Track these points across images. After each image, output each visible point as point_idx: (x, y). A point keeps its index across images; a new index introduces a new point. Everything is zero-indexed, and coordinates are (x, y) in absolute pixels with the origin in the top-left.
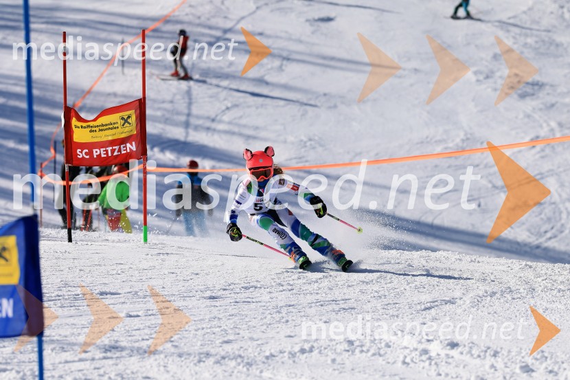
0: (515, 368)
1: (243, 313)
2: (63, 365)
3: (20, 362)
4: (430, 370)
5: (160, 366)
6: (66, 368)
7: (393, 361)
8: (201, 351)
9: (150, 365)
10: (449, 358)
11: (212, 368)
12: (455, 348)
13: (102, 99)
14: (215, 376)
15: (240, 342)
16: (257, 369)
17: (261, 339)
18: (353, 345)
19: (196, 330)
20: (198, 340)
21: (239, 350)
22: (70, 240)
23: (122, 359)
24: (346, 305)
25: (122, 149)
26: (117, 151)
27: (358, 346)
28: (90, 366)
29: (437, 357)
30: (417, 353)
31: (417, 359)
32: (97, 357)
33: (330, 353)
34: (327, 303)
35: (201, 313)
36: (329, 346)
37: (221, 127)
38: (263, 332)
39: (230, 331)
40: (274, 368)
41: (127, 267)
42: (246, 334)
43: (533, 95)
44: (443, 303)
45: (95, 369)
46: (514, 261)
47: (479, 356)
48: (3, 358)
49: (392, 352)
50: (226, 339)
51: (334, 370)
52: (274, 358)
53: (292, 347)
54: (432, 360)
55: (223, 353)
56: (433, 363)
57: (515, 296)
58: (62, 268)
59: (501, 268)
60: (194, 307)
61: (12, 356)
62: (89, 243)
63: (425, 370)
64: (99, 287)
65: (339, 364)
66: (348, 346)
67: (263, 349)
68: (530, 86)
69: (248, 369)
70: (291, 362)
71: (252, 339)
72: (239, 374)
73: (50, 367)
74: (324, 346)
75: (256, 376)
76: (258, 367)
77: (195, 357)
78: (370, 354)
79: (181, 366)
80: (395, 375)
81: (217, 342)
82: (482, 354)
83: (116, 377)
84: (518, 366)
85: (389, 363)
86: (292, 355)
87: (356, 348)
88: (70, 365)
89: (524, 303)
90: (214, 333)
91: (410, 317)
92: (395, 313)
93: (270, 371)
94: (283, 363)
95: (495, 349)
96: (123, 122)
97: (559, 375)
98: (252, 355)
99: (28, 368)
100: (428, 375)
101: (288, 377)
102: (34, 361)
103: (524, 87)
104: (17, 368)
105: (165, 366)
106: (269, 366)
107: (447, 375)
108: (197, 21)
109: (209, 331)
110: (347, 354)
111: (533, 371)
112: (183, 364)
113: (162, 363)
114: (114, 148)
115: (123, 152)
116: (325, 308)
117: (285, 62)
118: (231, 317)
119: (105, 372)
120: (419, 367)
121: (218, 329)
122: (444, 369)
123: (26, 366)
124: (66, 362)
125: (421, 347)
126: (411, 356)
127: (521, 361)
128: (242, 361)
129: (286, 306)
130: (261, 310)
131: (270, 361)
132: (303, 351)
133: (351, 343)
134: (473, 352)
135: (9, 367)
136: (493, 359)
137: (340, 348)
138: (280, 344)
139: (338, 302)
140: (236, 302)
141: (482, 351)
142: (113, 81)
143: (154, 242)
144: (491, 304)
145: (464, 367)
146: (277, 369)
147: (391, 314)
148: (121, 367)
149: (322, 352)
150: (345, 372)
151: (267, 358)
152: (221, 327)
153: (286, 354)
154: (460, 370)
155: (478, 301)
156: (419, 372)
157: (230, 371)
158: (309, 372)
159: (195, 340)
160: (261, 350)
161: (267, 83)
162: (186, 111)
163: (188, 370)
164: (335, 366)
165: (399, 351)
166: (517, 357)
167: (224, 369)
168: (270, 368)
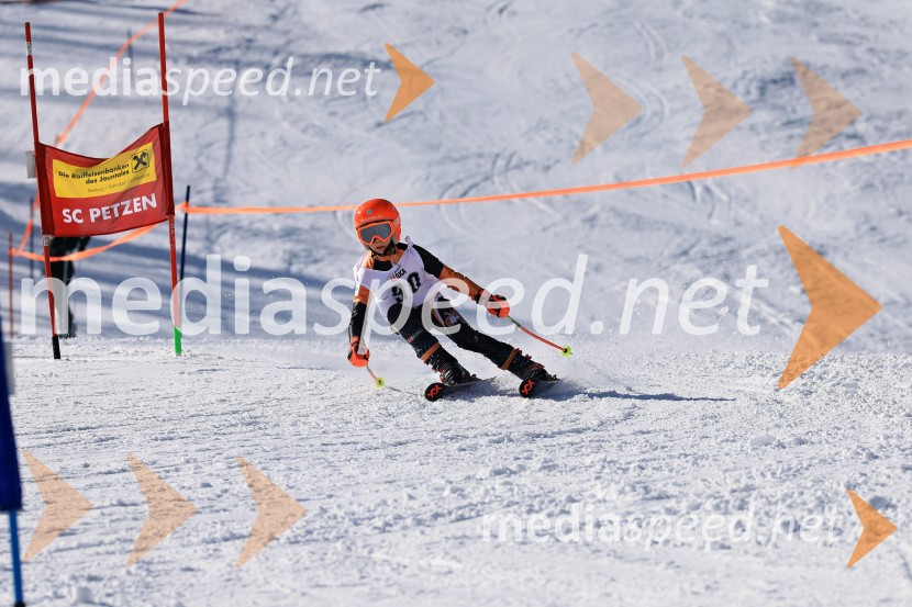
14: (298, 562)
16: (365, 546)
22: (57, 355)
25: (136, 205)
26: (127, 207)
40: (390, 544)
41: (151, 394)
58: (46, 401)
62: (89, 359)
70: (417, 533)
83: (139, 571)
88: (64, 554)
93: (382, 550)
96: (135, 162)
97: (845, 533)
102: (5, 552)
114: (123, 203)
115: (137, 210)
143: (193, 352)
146: (396, 546)
151: (380, 528)
153: (409, 521)
166: (778, 508)
167: (312, 549)
168: (384, 545)
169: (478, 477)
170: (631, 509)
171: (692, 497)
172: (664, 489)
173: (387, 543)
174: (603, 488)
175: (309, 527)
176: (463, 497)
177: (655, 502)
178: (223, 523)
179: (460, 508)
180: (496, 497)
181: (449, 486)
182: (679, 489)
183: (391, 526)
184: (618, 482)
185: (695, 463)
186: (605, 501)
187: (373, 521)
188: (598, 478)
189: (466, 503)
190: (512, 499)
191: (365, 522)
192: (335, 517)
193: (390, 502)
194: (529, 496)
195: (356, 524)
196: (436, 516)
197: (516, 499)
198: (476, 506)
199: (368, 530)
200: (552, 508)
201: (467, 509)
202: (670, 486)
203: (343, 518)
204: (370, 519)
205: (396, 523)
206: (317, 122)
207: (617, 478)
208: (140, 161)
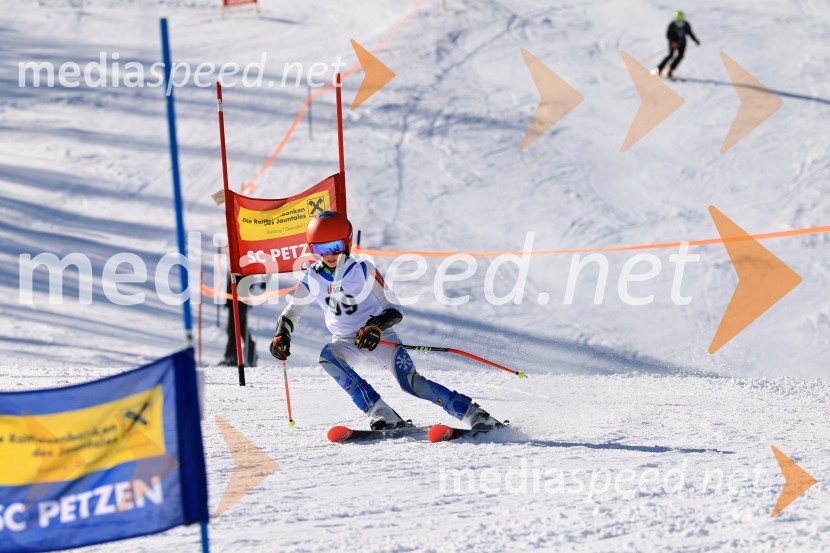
22: (242, 382)
56: (777, 544)
58: (232, 423)
62: (270, 386)
78: (684, 533)
96: (312, 208)
142: (297, 150)
169: (624, 498)
170: (765, 530)
171: (821, 520)
172: (795, 512)
174: (739, 510)
175: (470, 542)
176: (610, 516)
177: (787, 524)
178: (392, 537)
179: (608, 526)
180: (641, 517)
181: (597, 507)
182: (809, 512)
183: (544, 541)
184: (753, 505)
185: (824, 489)
186: (741, 522)
187: (528, 537)
188: (734, 501)
189: (613, 521)
190: (655, 519)
191: (522, 538)
192: (494, 533)
193: (544, 520)
194: (672, 517)
195: (513, 539)
196: (586, 533)
197: (659, 519)
198: (622, 524)
199: (524, 546)
200: (692, 528)
201: (614, 528)
202: (801, 508)
203: (501, 534)
204: (525, 535)
205: (550, 540)
206: (478, 174)
207: (752, 501)
208: (317, 206)
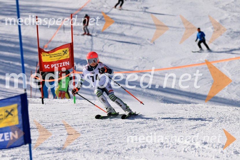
0: (231, 152)
1: (116, 132)
2: (41, 156)
3: (23, 155)
4: (195, 154)
5: (81, 155)
6: (42, 157)
7: (180, 151)
8: (99, 148)
9: (77, 155)
10: (203, 149)
11: (104, 155)
12: (206, 144)
13: (55, 44)
14: (105, 159)
15: (115, 144)
16: (122, 155)
17: (124, 142)
18: (163, 144)
19: (97, 140)
20: (97, 144)
21: (115, 147)
22: (43, 103)
23: (65, 153)
24: (160, 127)
25: (63, 64)
27: (165, 145)
28: (52, 156)
29: (198, 148)
30: (190, 147)
31: (190, 149)
32: (55, 152)
33: (153, 148)
34: (152, 127)
35: (99, 132)
36: (153, 145)
37: (106, 54)
38: (125, 140)
39: (111, 140)
41: (67, 114)
42: (118, 141)
43: (237, 37)
44: (201, 126)
45: (54, 157)
46: (230, 107)
47: (216, 148)
48: (16, 153)
49: (179, 147)
50: (109, 143)
51: (155, 155)
52: (130, 151)
53: (137, 146)
54: (197, 150)
55: (108, 149)
56: (197, 151)
57: (231, 122)
58: (40, 115)
59: (225, 110)
60: (95, 130)
61: (19, 152)
62: (51, 104)
63: (193, 154)
64: (56, 122)
65: (157, 152)
66: (161, 145)
67: (125, 147)
68: (236, 33)
69: (119, 156)
70: (137, 152)
71: (120, 143)
72: (115, 158)
73: (35, 157)
74: (151, 145)
75: (122, 158)
76: (123, 154)
77: (96, 151)
78: (170, 148)
79: (91, 155)
80: (181, 156)
81: (106, 144)
82: (217, 147)
84: (233, 151)
85: (178, 151)
86: (137, 149)
87: (164, 146)
88: (44, 155)
89: (235, 125)
90: (104, 141)
91: (187, 132)
92: (180, 130)
93: (128, 156)
94: (133, 152)
95: (223, 144)
96: (64, 53)
98: (120, 149)
99: (26, 157)
100: (194, 156)
101: (136, 158)
102: (28, 154)
103: (233, 34)
104: (21, 157)
105: (84, 155)
106: (128, 154)
107: (203, 156)
108: (95, 10)
109: (102, 140)
110: (160, 148)
111: (239, 153)
112: (91, 154)
113: (82, 154)
114: (60, 64)
116: (151, 129)
117: (132, 26)
118: (111, 134)
119: (58, 158)
120: (191, 153)
121: (106, 139)
122: (201, 153)
123: (25, 157)
124: (42, 154)
125: (191, 144)
126: (187, 148)
127: (234, 149)
128: (116, 152)
129: (134, 128)
130: (124, 131)
131: (128, 152)
132: (142, 147)
133: (162, 143)
134: (214, 146)
135: (18, 157)
136: (222, 149)
137: (157, 146)
138: (132, 145)
139: (156, 126)
140: (113, 127)
141: (217, 146)
142: (60, 36)
143: (78, 103)
144: (221, 126)
145: (210, 152)
146: (131, 155)
147: (179, 131)
148: (65, 156)
149: (150, 147)
150: (160, 156)
151: (127, 150)
152: (107, 138)
153: (134, 149)
154: (208, 154)
155: (215, 124)
156: (191, 155)
157: (111, 156)
158: (145, 156)
159: (96, 144)
160: (124, 147)
161: (125, 35)
162: (90, 48)
163: (93, 156)
164: (156, 153)
165: (182, 146)
166: (232, 148)
167: (109, 156)
168: (128, 155)
173: (129, 154)
208: (65, 52)
